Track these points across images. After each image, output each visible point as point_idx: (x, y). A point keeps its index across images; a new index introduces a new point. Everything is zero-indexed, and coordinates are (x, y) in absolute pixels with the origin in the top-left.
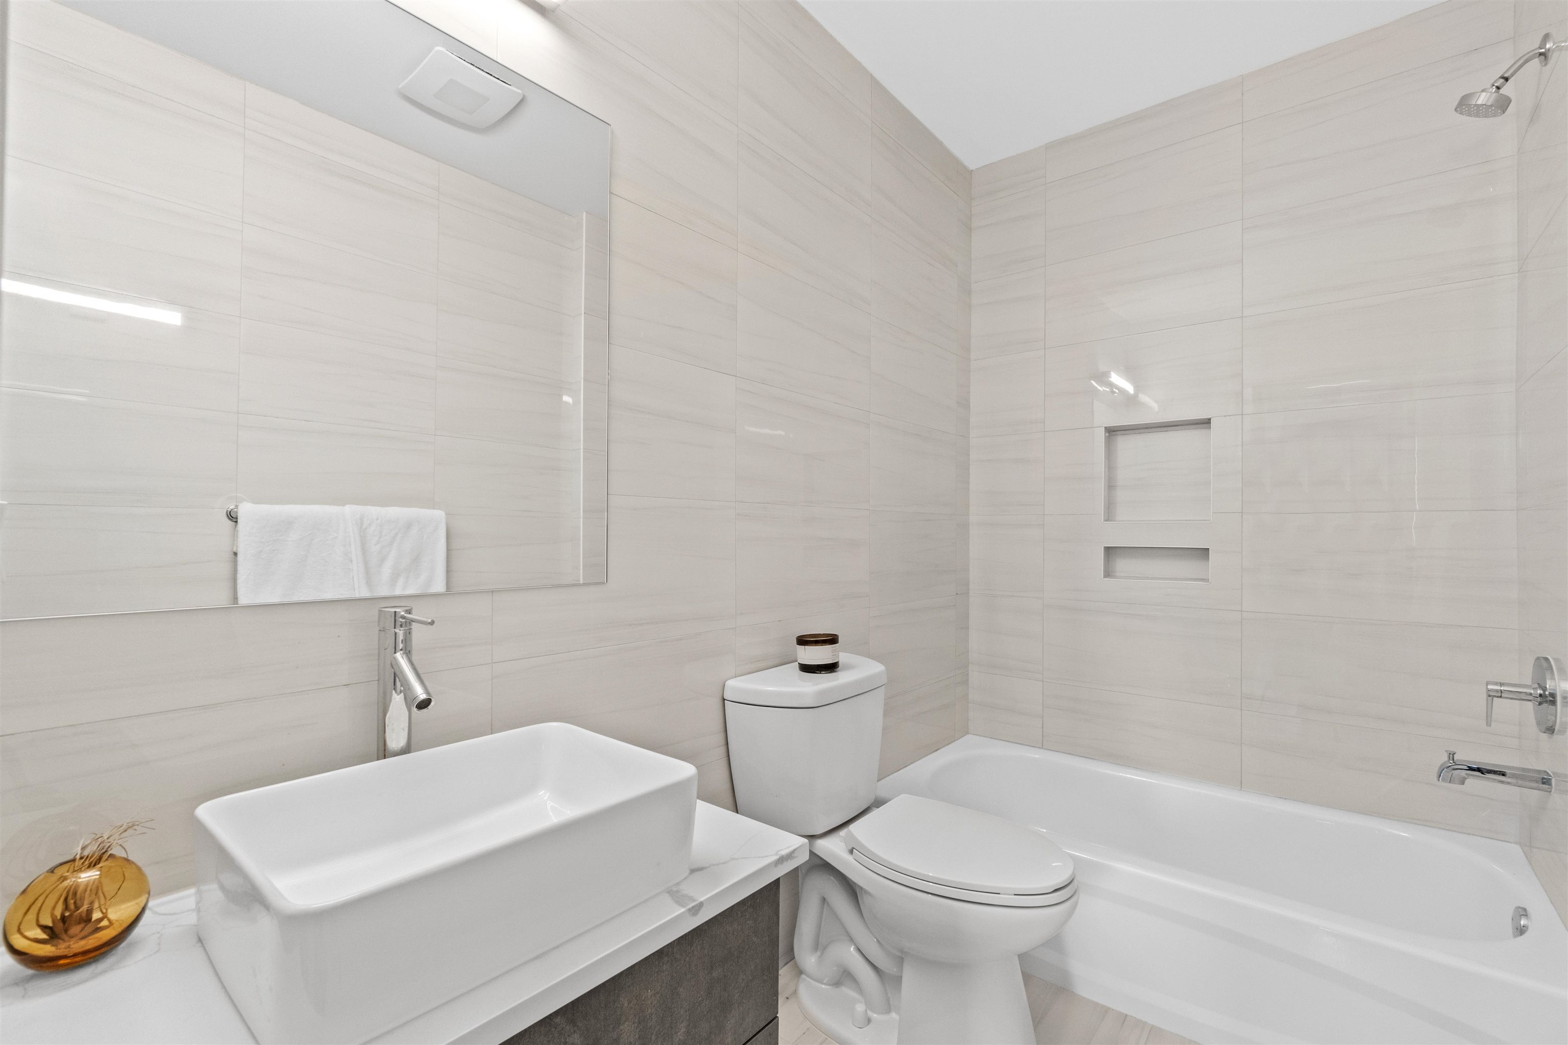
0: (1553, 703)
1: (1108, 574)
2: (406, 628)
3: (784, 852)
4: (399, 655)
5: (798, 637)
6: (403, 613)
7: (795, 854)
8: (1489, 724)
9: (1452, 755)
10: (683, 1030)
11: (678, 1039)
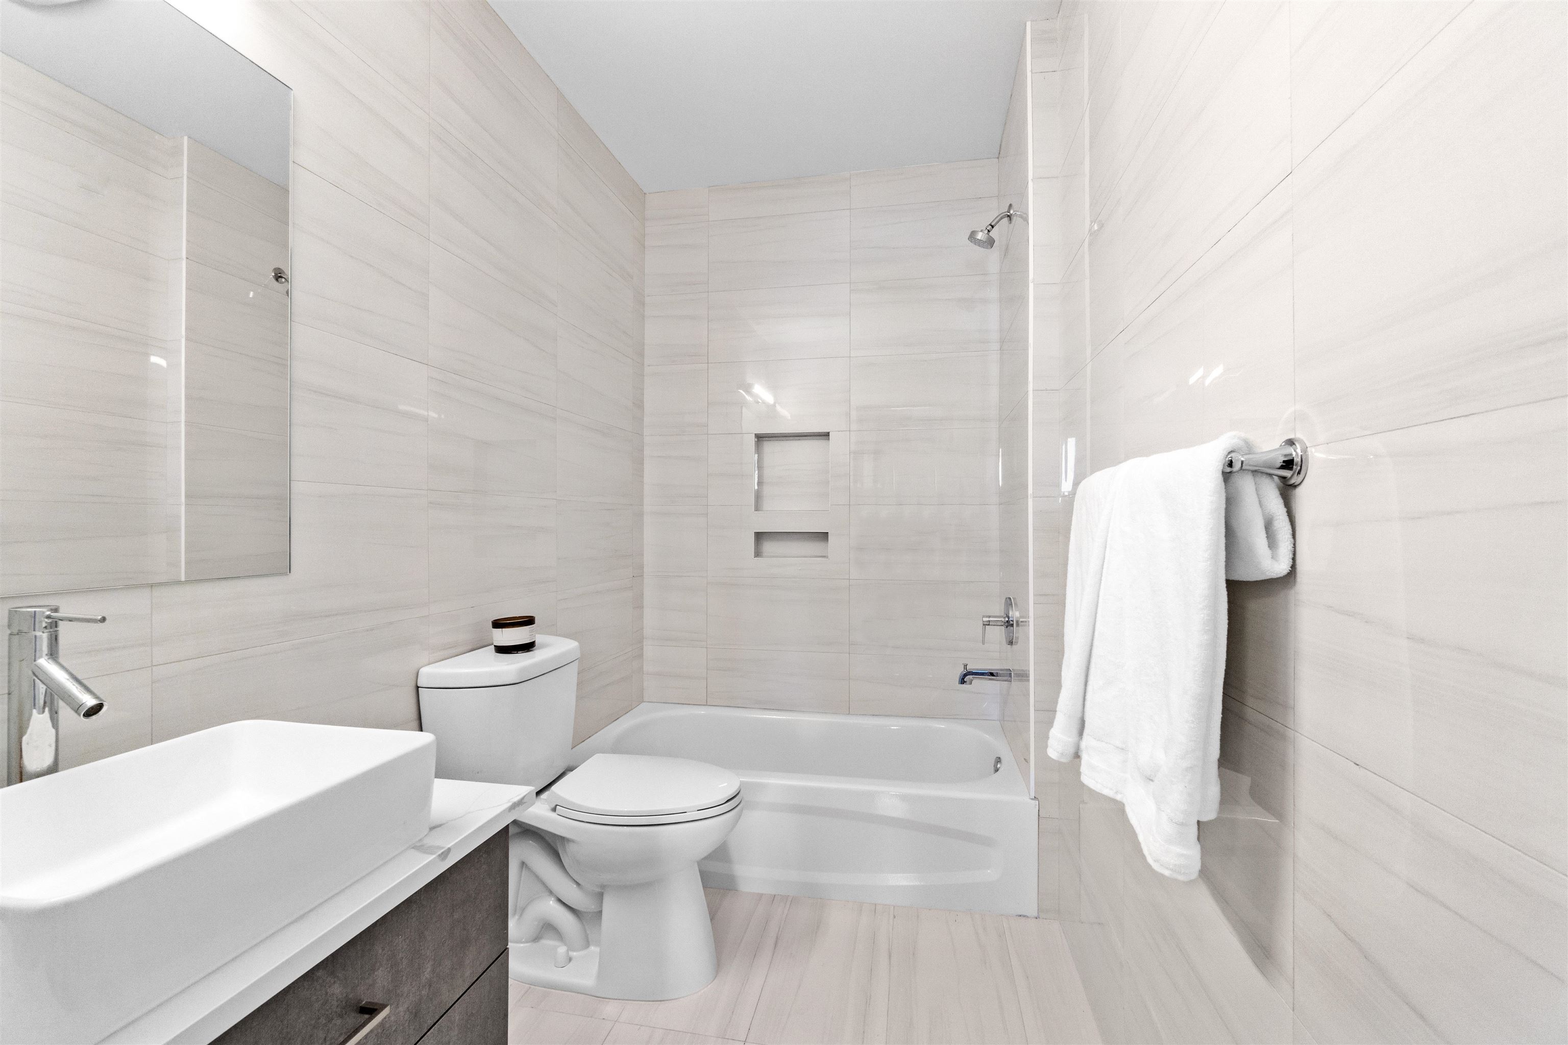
0: (1012, 625)
1: (758, 554)
2: (51, 630)
3: (516, 799)
4: (44, 662)
5: (494, 621)
6: (48, 613)
7: (525, 800)
8: (983, 643)
9: (965, 666)
10: (429, 970)
11: (424, 978)
